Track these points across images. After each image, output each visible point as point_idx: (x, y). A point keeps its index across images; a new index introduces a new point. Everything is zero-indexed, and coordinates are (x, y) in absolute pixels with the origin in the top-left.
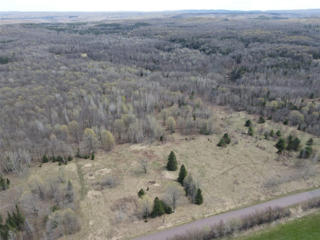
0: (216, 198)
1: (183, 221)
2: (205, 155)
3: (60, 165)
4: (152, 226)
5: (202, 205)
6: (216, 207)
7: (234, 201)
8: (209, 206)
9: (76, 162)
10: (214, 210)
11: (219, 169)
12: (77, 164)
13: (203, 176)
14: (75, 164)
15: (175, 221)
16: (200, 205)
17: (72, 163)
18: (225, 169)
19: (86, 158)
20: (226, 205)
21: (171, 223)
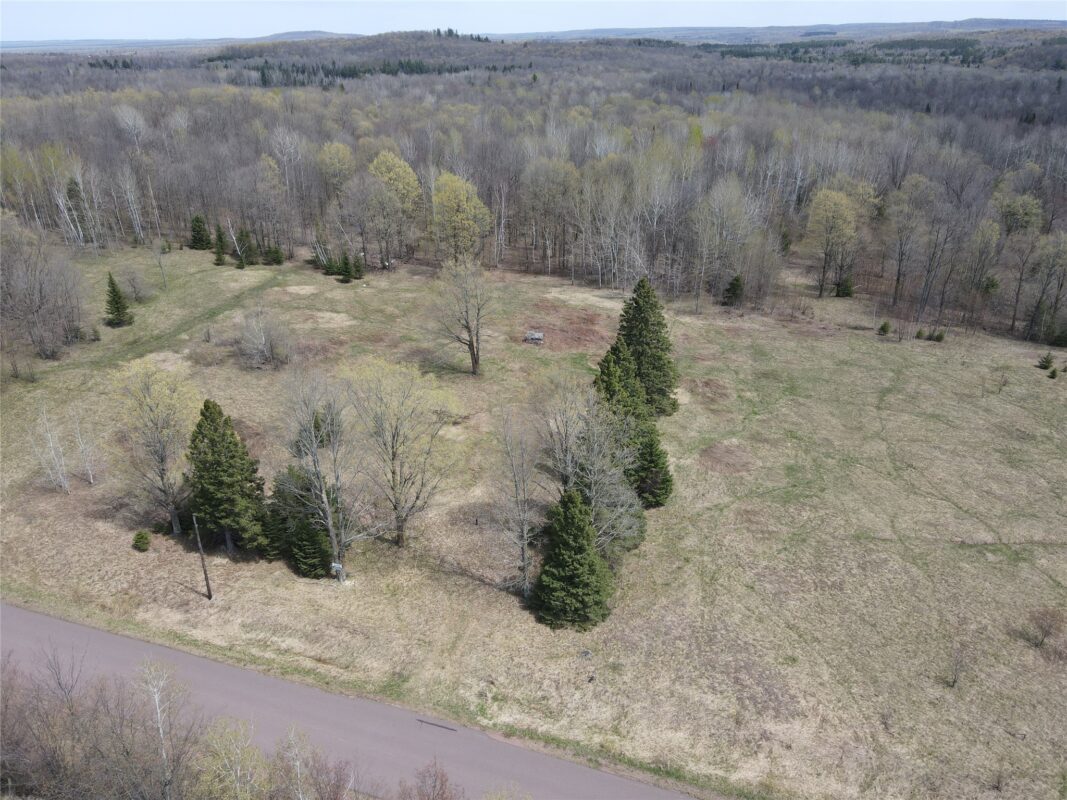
0: (734, 647)
1: (327, 655)
2: (935, 417)
4: (134, 584)
5: (568, 636)
6: (656, 703)
7: (880, 750)
8: (616, 668)
9: (281, 273)
10: (623, 714)
11: (964, 512)
12: (275, 278)
13: (786, 499)
14: (269, 275)
15: (278, 629)
16: (554, 626)
17: (262, 272)
18: (1019, 532)
20: (766, 736)
21: (243, 626)
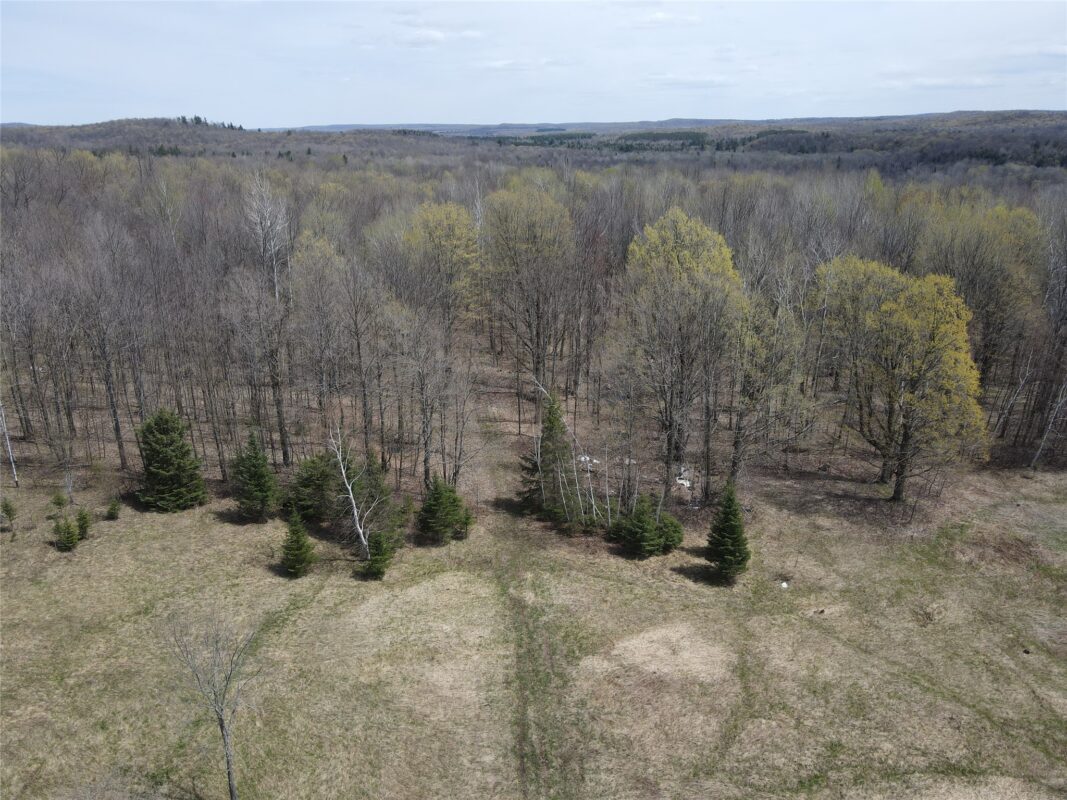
3: (291, 566)
9: (503, 575)
12: (518, 605)
14: (485, 590)
17: (451, 579)
19: (629, 543)
